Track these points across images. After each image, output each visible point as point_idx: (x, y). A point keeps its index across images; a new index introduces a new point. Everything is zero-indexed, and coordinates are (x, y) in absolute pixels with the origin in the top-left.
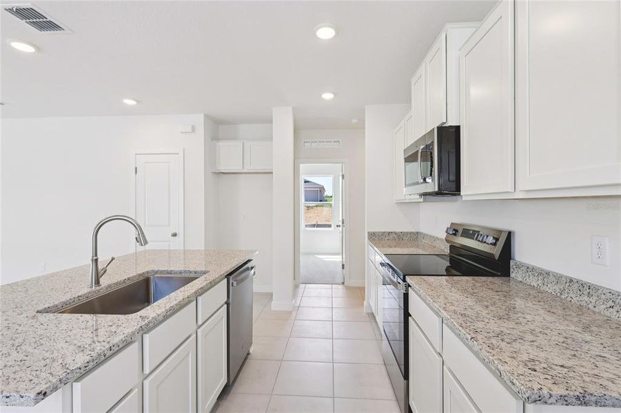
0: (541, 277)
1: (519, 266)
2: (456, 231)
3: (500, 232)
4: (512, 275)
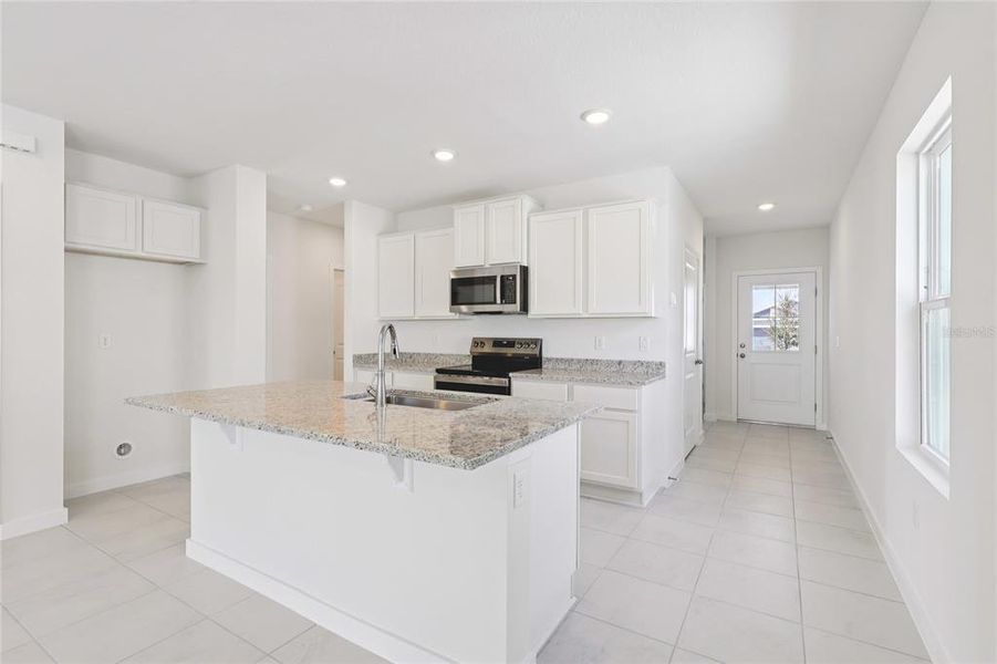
0: (567, 363)
2: (485, 343)
4: (544, 366)
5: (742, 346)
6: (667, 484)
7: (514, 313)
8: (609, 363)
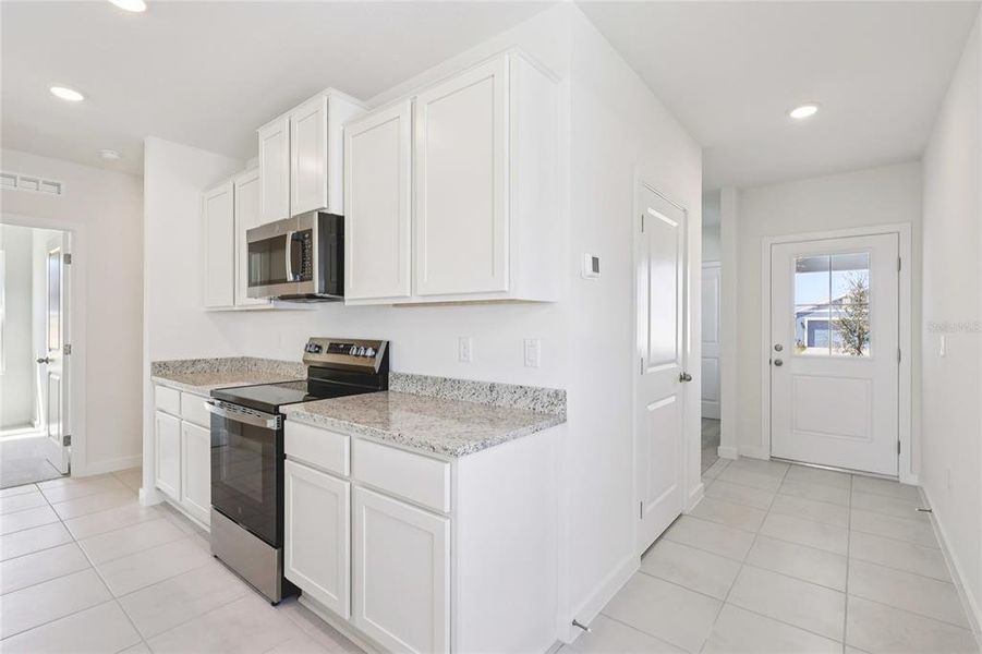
0: (420, 383)
1: (397, 377)
2: (320, 347)
3: (380, 342)
4: (390, 388)
5: (779, 348)
6: (570, 635)
7: (311, 297)
8: (476, 387)
